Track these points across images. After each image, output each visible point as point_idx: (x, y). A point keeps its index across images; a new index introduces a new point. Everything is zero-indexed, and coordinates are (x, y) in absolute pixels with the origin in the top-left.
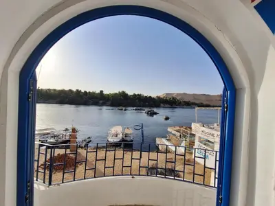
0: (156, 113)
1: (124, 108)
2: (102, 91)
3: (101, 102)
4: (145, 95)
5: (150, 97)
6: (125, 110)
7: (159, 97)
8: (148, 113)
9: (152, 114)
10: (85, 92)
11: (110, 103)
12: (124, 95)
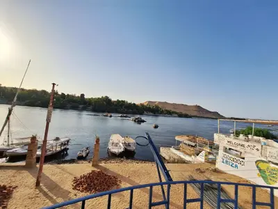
0: (143, 121)
1: (109, 115)
2: (83, 95)
3: (81, 106)
4: (129, 102)
5: (134, 104)
6: (111, 116)
7: (142, 105)
8: (135, 121)
9: (140, 121)
10: (63, 94)
11: (91, 108)
12: (107, 100)
